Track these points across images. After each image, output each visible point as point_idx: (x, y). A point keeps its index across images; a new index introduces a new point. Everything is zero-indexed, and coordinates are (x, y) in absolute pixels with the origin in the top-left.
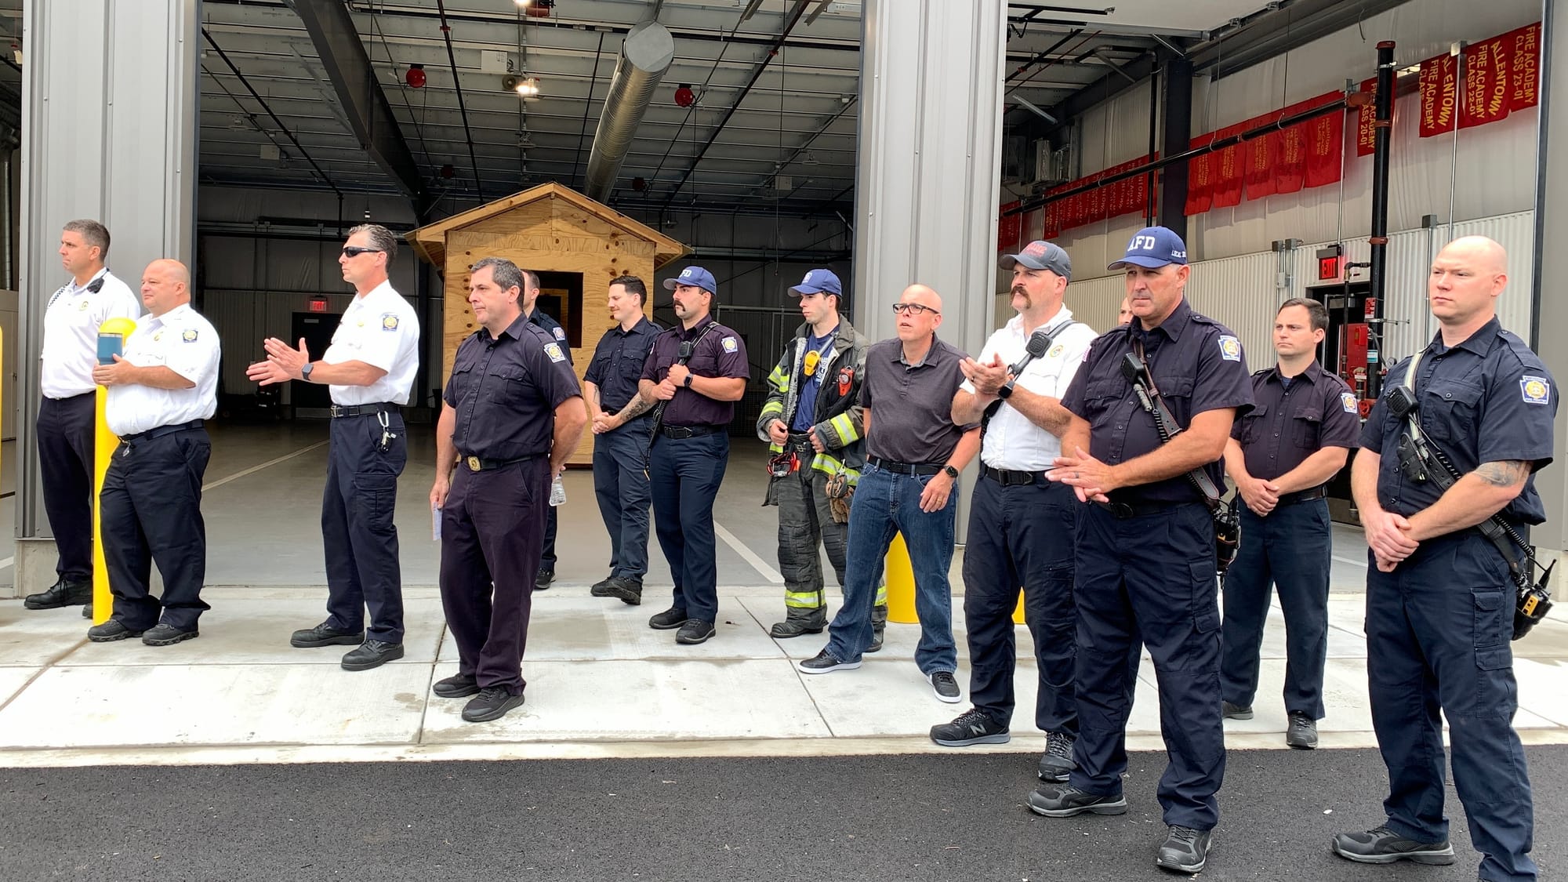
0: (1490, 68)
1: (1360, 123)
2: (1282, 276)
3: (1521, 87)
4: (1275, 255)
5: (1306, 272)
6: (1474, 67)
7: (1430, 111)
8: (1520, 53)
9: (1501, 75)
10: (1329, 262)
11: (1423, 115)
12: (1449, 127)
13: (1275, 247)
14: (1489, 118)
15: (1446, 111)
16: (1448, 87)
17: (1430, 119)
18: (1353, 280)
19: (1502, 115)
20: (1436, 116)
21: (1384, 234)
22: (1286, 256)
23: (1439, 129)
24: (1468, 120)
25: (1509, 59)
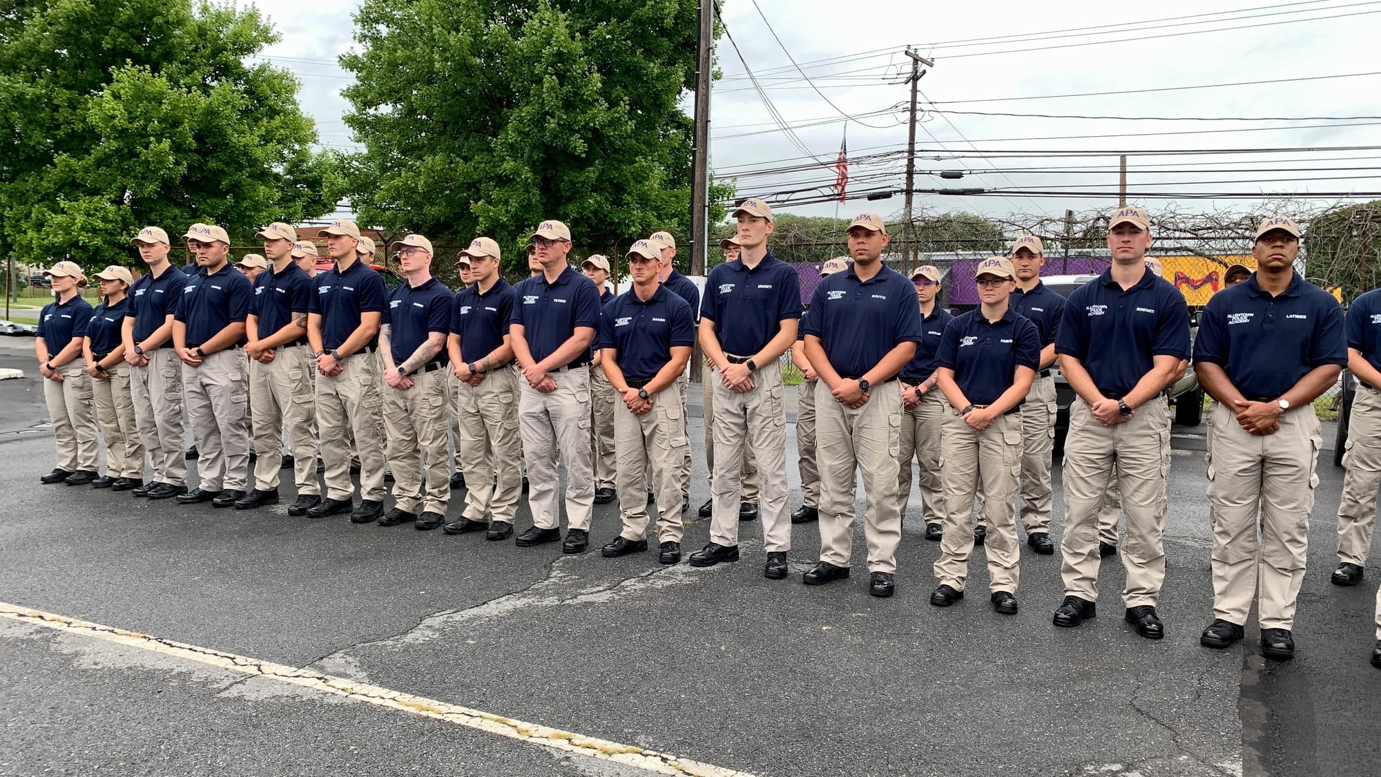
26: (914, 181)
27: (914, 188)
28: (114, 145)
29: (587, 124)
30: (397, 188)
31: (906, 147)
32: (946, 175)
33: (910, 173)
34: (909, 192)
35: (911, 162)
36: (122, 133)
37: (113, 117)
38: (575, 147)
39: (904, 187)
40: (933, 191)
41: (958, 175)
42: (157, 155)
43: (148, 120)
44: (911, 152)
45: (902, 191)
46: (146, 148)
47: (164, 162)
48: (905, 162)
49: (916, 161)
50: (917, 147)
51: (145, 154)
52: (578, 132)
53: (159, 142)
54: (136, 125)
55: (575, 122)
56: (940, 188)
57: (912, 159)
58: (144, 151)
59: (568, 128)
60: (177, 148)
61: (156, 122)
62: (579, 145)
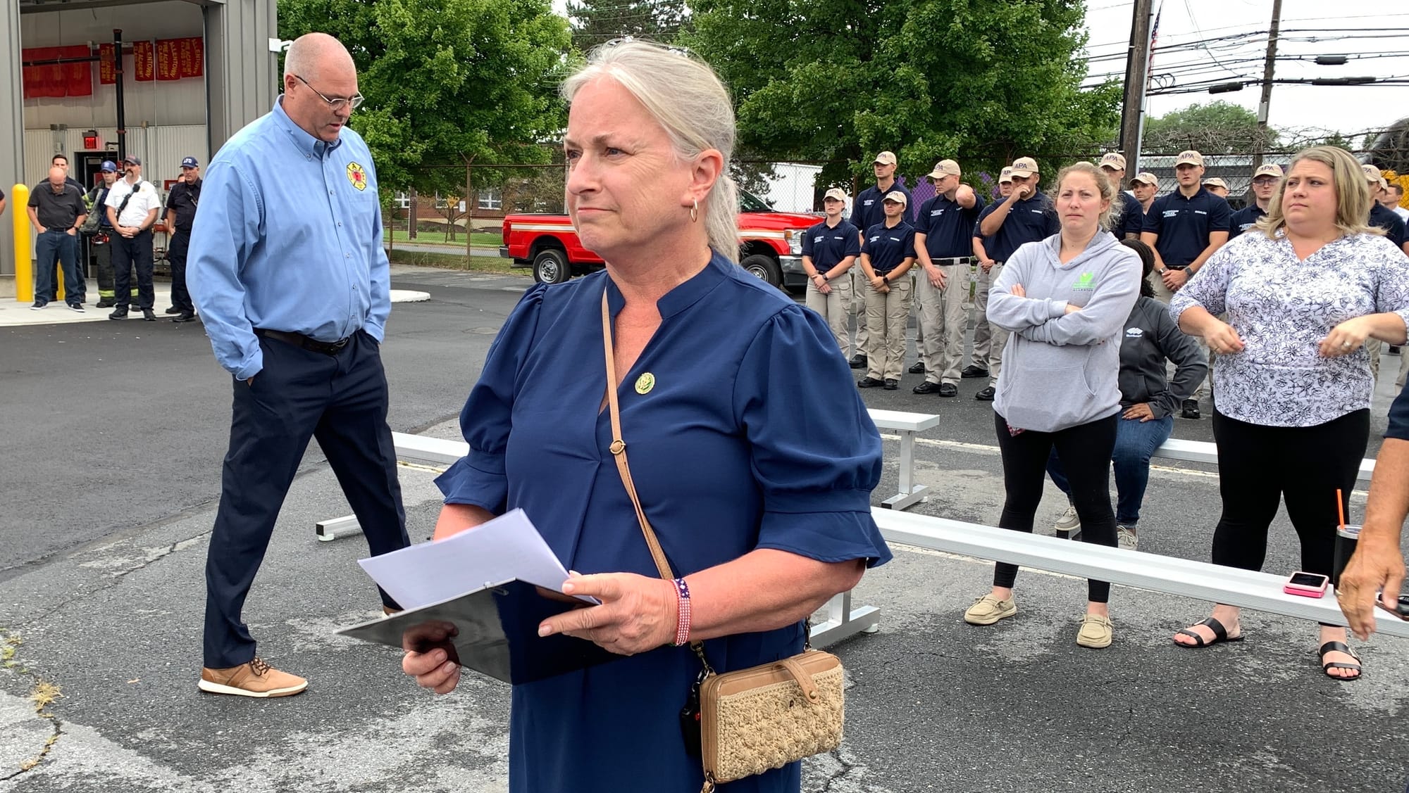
0: (170, 54)
1: (101, 67)
2: (59, 145)
3: (185, 66)
4: (52, 132)
5: (74, 142)
6: (162, 51)
7: (141, 68)
8: (183, 50)
9: (175, 58)
10: (90, 139)
11: (137, 69)
12: (151, 78)
13: (53, 127)
14: (170, 78)
15: (149, 70)
16: (149, 59)
17: (141, 73)
18: (110, 150)
19: (177, 78)
20: (145, 71)
21: (124, 129)
22: (60, 134)
23: (146, 79)
24: (161, 78)
25: (179, 51)
26: (1275, 68)
27: (1275, 77)
28: (402, 54)
29: (997, 23)
30: (765, 98)
31: (1268, 27)
32: (1321, 61)
33: (1270, 59)
34: (1267, 83)
35: (1272, 46)
36: (407, 42)
37: (403, 25)
38: (980, 49)
39: (1262, 77)
40: (1302, 81)
41: (1340, 61)
42: (443, 62)
43: (432, 28)
44: (1274, 32)
45: (1257, 82)
46: (432, 56)
47: (448, 71)
48: (1266, 45)
49: (1279, 44)
50: (1281, 26)
51: (429, 63)
52: (984, 33)
53: (445, 48)
54: (420, 33)
55: (982, 22)
56: (1314, 78)
57: (1275, 41)
58: (430, 60)
59: (975, 29)
60: (459, 57)
61: (440, 29)
62: (985, 48)
